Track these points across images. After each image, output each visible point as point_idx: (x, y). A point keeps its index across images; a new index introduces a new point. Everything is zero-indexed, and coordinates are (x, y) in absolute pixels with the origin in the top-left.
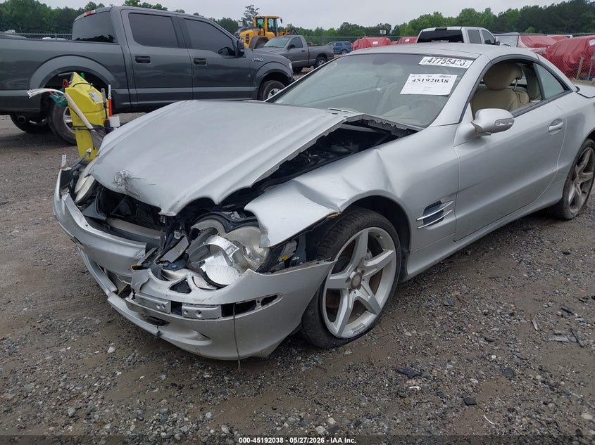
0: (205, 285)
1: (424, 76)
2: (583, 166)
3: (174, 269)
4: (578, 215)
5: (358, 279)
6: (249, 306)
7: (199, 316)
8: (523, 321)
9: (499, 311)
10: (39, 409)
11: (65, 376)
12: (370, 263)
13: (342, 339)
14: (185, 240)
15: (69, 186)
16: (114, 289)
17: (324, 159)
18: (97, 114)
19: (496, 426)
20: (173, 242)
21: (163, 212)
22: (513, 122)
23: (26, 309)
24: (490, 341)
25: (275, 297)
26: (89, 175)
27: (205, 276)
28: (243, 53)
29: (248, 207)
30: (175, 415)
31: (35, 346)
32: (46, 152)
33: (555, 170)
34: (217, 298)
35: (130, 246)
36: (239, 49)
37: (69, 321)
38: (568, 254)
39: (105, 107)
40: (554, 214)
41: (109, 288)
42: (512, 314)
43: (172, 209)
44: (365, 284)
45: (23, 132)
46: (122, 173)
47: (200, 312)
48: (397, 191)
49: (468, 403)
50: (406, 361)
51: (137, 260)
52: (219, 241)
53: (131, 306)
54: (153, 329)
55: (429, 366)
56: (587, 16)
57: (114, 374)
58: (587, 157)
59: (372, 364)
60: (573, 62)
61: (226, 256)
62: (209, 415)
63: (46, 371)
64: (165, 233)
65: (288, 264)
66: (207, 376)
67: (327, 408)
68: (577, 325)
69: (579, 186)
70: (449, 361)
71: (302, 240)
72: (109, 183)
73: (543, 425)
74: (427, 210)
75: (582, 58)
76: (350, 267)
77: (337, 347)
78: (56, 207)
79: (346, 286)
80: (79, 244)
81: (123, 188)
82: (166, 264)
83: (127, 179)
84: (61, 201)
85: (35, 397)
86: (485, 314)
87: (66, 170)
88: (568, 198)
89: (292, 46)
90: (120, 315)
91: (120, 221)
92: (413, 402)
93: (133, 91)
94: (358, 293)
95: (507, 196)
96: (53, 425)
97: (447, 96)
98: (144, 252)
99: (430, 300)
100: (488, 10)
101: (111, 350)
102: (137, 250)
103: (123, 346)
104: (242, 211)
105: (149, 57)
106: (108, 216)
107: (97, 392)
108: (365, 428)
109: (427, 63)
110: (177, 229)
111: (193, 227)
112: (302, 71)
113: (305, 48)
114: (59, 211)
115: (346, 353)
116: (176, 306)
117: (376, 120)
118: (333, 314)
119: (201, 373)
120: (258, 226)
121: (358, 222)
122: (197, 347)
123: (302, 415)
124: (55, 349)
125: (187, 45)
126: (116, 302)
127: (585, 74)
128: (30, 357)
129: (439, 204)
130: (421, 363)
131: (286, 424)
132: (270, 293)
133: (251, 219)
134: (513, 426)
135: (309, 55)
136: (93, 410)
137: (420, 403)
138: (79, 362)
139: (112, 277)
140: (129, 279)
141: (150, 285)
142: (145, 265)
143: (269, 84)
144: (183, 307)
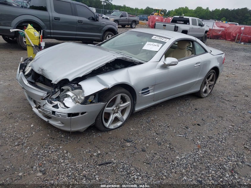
0: (63, 107)
1: (152, 43)
2: (210, 79)
3: (55, 101)
4: (206, 97)
5: (117, 110)
6: (76, 114)
7: (60, 116)
8: (171, 129)
9: (164, 125)
10: (7, 141)
11: (16, 132)
12: (121, 105)
13: (109, 129)
14: (59, 92)
15: (23, 69)
16: (35, 106)
17: (109, 70)
18: (36, 41)
19: (149, 158)
20: (55, 92)
21: (53, 82)
22: (178, 63)
23: (4, 110)
24: (157, 134)
25: (85, 112)
26: (30, 66)
27: (64, 104)
28: (98, 20)
29: (80, 83)
30: (50, 146)
31: (6, 122)
32: (15, 52)
33: (196, 80)
34: (67, 111)
35: (42, 92)
36: (96, 18)
37: (19, 115)
38: (197, 109)
39: (40, 38)
40: (197, 95)
41: (33, 106)
42: (168, 127)
43: (55, 82)
44: (119, 112)
45: (6, 42)
46: (41, 68)
47: (61, 115)
48: (132, 83)
49: (143, 151)
50: (128, 137)
51: (43, 97)
52: (69, 93)
53: (40, 112)
54: (46, 120)
55: (135, 139)
56: (247, 15)
57: (32, 133)
58: (212, 76)
59: (117, 137)
60: (234, 35)
61: (71, 98)
62: (61, 147)
63: (10, 130)
64: (53, 89)
65: (91, 102)
66: (62, 136)
67: (99, 149)
68: (188, 132)
69: (208, 86)
70: (142, 139)
71: (97, 95)
72: (36, 70)
73: (163, 159)
74: (143, 90)
75: (238, 34)
76: (114, 106)
77: (107, 131)
78: (17, 76)
79: (113, 112)
80: (24, 90)
81: (41, 72)
82: (52, 99)
83: (42, 70)
84: (19, 74)
85: (5, 137)
86: (159, 126)
87: (22, 63)
88: (203, 90)
89: (122, 16)
90: (37, 115)
91: (39, 83)
92: (126, 149)
93: (52, 31)
94: (116, 115)
95: (176, 87)
96: (11, 146)
97: (157, 52)
98: (46, 94)
99: (143, 120)
100: (208, 8)
101: (32, 126)
102: (44, 94)
103: (36, 125)
104: (78, 85)
105: (60, 18)
106: (36, 81)
107: (26, 138)
108: (109, 155)
109: (154, 38)
110: (57, 88)
111: (62, 88)
112: (126, 27)
113: (127, 17)
114: (18, 78)
115: (110, 133)
116: (54, 112)
117: (128, 59)
118: (107, 120)
119: (61, 135)
120: (82, 90)
121: (117, 92)
122: (60, 126)
123: (90, 150)
124: (13, 124)
125: (76, 14)
126: (35, 110)
127: (238, 41)
128: (5, 125)
129: (148, 88)
130: (133, 138)
131: (85, 152)
132: (84, 111)
133: (80, 87)
134: (154, 158)
135: (129, 21)
136: (24, 143)
137: (128, 150)
138: (21, 128)
139: (35, 102)
140: (40, 103)
141: (46, 105)
142: (45, 99)
143: (108, 33)
144: (56, 113)
